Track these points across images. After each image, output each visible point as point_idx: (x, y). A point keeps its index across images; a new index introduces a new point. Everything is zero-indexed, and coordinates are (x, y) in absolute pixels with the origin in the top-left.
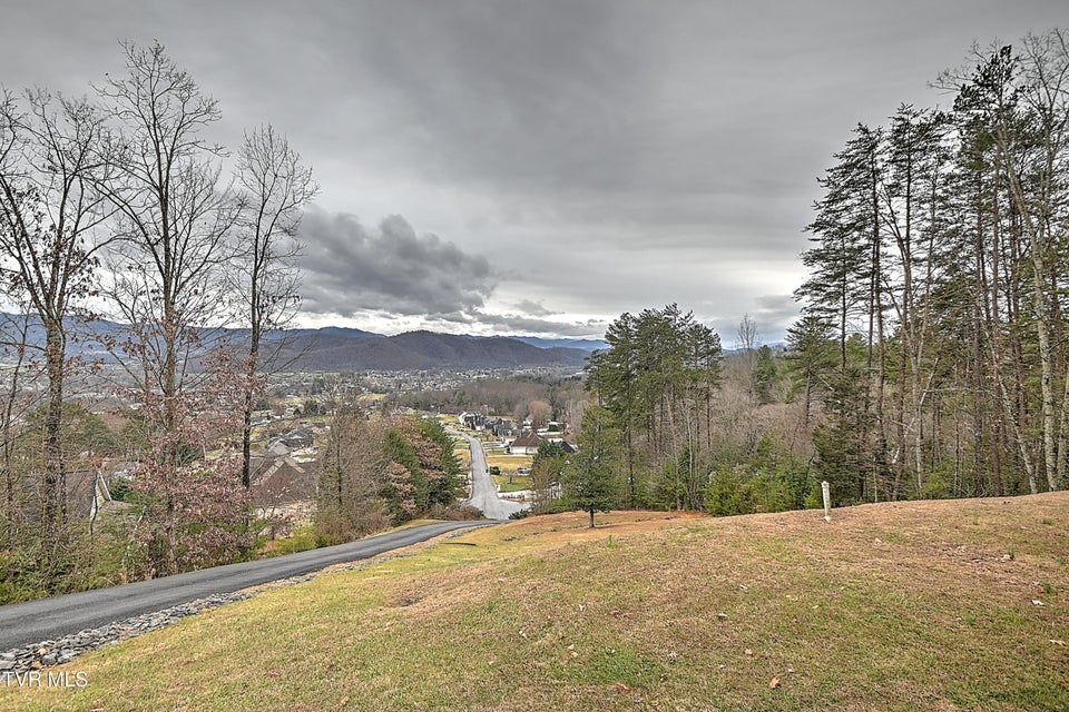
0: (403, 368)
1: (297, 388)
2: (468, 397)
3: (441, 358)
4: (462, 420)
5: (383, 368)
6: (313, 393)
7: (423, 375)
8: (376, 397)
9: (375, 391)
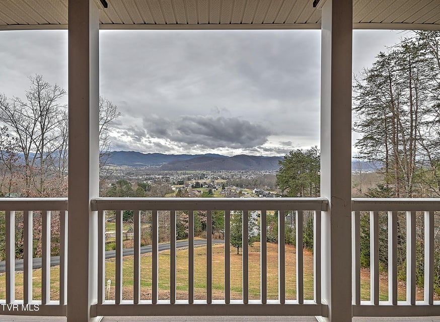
0: (235, 169)
1: (195, 177)
2: (258, 182)
3: (250, 166)
4: (254, 192)
5: (227, 169)
6: (201, 179)
7: (242, 173)
8: (223, 181)
9: (223, 178)
